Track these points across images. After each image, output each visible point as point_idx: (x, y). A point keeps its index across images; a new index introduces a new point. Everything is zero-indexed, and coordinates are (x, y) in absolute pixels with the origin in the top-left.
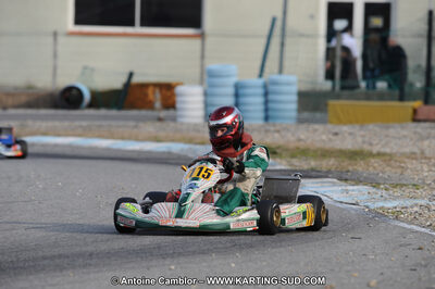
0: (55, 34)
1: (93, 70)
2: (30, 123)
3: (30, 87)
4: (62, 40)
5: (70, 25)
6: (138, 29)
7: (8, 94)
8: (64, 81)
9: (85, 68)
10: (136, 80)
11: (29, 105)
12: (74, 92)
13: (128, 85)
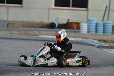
0: (49, 9)
1: (58, 18)
2: (41, 32)
3: (42, 23)
4: (51, 10)
5: (53, 7)
6: (71, 8)
7: (36, 24)
8: (51, 21)
9: (57, 18)
10: (70, 21)
11: (42, 27)
12: (54, 24)
13: (68, 23)
